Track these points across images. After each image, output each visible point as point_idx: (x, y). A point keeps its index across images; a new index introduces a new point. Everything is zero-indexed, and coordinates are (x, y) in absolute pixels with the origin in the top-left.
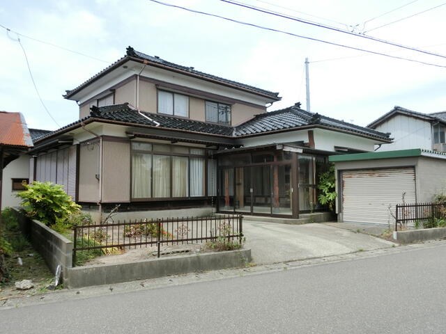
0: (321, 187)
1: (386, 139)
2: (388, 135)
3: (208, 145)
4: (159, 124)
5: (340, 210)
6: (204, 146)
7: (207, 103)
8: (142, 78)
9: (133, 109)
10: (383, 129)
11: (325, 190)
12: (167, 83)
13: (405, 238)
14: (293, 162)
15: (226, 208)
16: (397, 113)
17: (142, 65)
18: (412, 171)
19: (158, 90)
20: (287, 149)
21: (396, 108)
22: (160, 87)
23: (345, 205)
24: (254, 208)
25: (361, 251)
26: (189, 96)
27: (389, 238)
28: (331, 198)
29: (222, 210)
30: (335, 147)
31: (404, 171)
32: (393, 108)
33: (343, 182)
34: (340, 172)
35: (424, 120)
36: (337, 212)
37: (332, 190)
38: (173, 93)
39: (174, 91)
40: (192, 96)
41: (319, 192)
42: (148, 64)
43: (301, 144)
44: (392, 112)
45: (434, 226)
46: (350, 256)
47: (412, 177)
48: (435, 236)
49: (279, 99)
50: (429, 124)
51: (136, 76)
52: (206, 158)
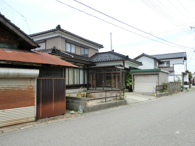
0: (127, 80)
1: (140, 64)
2: (141, 63)
3: (85, 64)
4: (73, 57)
5: (133, 88)
6: (83, 65)
7: (81, 48)
8: (62, 38)
9: (59, 49)
10: (139, 60)
11: (129, 81)
12: (70, 40)
13: (158, 95)
14: (121, 72)
15: (91, 88)
16: (143, 55)
17: (63, 32)
18: (157, 75)
19: (66, 42)
20: (118, 67)
21: (143, 54)
22: (67, 41)
23: (135, 86)
24: (104, 88)
25: (150, 99)
26: (75, 45)
27: (154, 96)
28: (131, 84)
29: (89, 89)
30: (129, 67)
31: (155, 75)
32: (142, 54)
33: (134, 79)
34: (133, 75)
35: (152, 58)
36: (132, 89)
37: (131, 81)
38: (71, 44)
39: (71, 43)
40: (77, 45)
41: (126, 82)
42: (65, 32)
43: (121, 66)
44: (141, 55)
45: (164, 92)
46: (148, 101)
47: (157, 77)
48: (164, 95)
49: (103, 47)
50: (153, 60)
51: (59, 36)
52: (84, 69)
